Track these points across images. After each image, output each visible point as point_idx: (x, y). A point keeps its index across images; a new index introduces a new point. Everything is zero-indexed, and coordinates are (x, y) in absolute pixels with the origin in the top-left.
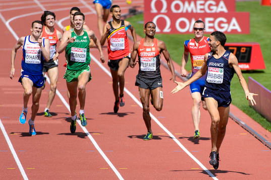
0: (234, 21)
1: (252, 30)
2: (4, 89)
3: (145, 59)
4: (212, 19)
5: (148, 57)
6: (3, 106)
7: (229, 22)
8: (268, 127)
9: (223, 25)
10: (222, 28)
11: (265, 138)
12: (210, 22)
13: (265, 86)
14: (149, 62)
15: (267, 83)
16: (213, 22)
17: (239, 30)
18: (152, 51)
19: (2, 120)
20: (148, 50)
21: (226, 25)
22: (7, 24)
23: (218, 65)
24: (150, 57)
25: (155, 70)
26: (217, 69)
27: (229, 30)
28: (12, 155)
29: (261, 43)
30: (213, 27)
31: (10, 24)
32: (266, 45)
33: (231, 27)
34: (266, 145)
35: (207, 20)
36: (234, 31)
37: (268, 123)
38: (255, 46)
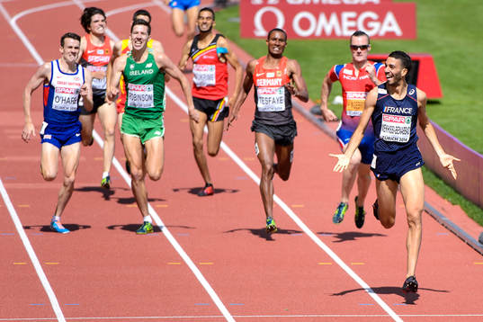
0: (390, 17)
1: (420, 32)
2: (7, 131)
3: (265, 90)
4: (353, 15)
5: (269, 86)
6: (6, 159)
7: (381, 20)
8: (446, 194)
9: (371, 24)
10: (369, 29)
11: (442, 212)
12: (350, 19)
13: (442, 126)
14: (272, 96)
15: (445, 121)
16: (355, 19)
17: (398, 32)
18: (275, 77)
19: (4, 182)
20: (270, 75)
21: (376, 25)
22: (13, 22)
23: (404, 111)
24: (273, 86)
25: (283, 109)
26: (401, 118)
27: (382, 33)
28: (21, 241)
29: (435, 55)
30: (355, 28)
31: (19, 22)
32: (443, 57)
33: (385, 29)
34: (443, 225)
35: (346, 15)
36: (390, 35)
37: (447, 187)
38: (425, 59)
